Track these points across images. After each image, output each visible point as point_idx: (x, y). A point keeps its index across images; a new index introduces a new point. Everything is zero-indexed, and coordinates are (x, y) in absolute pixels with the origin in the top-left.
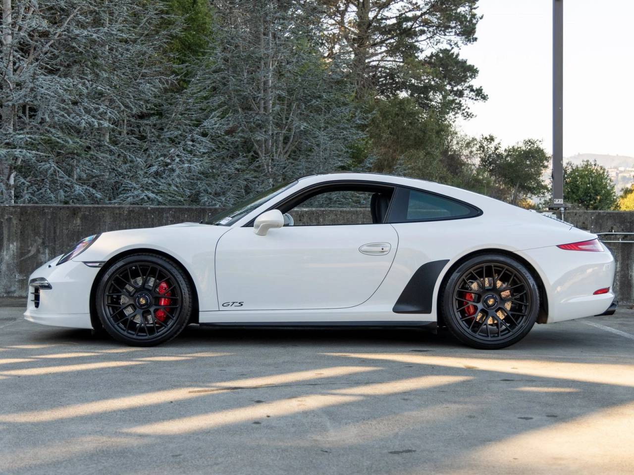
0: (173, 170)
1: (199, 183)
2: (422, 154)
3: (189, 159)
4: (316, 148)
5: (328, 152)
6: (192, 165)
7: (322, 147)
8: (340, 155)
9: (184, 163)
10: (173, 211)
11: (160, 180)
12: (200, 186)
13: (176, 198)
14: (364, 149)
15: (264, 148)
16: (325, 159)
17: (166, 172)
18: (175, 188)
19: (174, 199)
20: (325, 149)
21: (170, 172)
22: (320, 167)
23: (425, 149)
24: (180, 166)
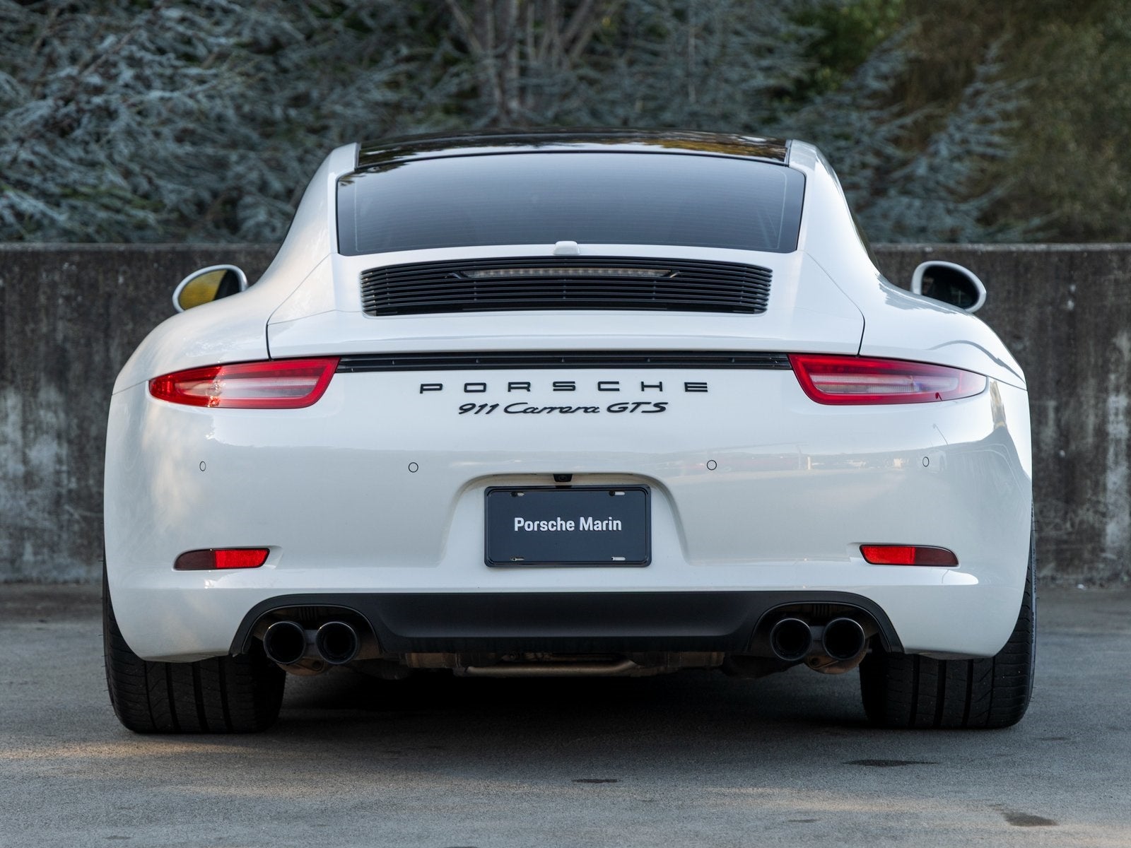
0: (109, 114)
1: (234, 157)
2: (1089, 38)
3: (168, 72)
4: (670, 24)
5: (717, 39)
6: (176, 94)
7: (693, 20)
8: (770, 51)
9: (149, 87)
10: (72, 263)
11: (62, 150)
12: (240, 169)
13: (128, 215)
14: (876, 23)
15: (489, 26)
16: (706, 63)
17: (85, 120)
18: (119, 180)
19: (120, 217)
20: (708, 29)
21: (100, 119)
22: (687, 94)
23: (1103, 20)
24: (135, 99)
